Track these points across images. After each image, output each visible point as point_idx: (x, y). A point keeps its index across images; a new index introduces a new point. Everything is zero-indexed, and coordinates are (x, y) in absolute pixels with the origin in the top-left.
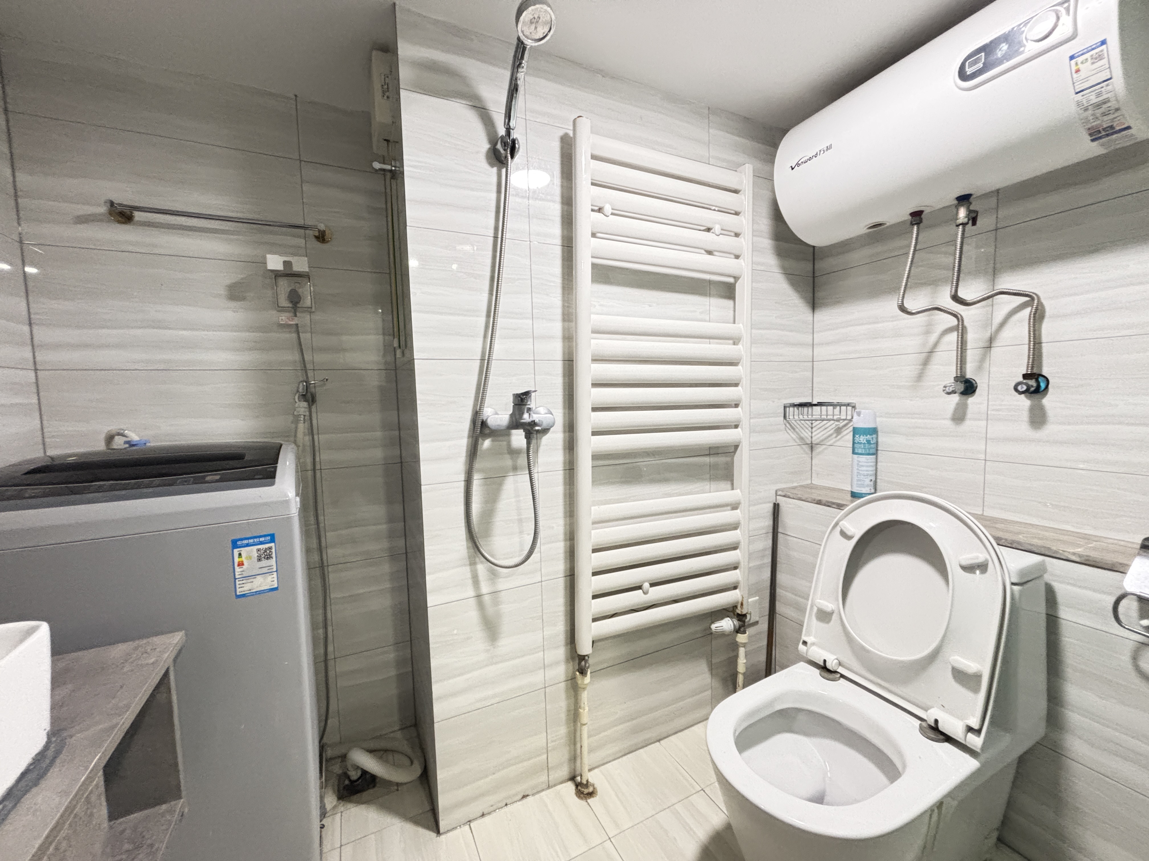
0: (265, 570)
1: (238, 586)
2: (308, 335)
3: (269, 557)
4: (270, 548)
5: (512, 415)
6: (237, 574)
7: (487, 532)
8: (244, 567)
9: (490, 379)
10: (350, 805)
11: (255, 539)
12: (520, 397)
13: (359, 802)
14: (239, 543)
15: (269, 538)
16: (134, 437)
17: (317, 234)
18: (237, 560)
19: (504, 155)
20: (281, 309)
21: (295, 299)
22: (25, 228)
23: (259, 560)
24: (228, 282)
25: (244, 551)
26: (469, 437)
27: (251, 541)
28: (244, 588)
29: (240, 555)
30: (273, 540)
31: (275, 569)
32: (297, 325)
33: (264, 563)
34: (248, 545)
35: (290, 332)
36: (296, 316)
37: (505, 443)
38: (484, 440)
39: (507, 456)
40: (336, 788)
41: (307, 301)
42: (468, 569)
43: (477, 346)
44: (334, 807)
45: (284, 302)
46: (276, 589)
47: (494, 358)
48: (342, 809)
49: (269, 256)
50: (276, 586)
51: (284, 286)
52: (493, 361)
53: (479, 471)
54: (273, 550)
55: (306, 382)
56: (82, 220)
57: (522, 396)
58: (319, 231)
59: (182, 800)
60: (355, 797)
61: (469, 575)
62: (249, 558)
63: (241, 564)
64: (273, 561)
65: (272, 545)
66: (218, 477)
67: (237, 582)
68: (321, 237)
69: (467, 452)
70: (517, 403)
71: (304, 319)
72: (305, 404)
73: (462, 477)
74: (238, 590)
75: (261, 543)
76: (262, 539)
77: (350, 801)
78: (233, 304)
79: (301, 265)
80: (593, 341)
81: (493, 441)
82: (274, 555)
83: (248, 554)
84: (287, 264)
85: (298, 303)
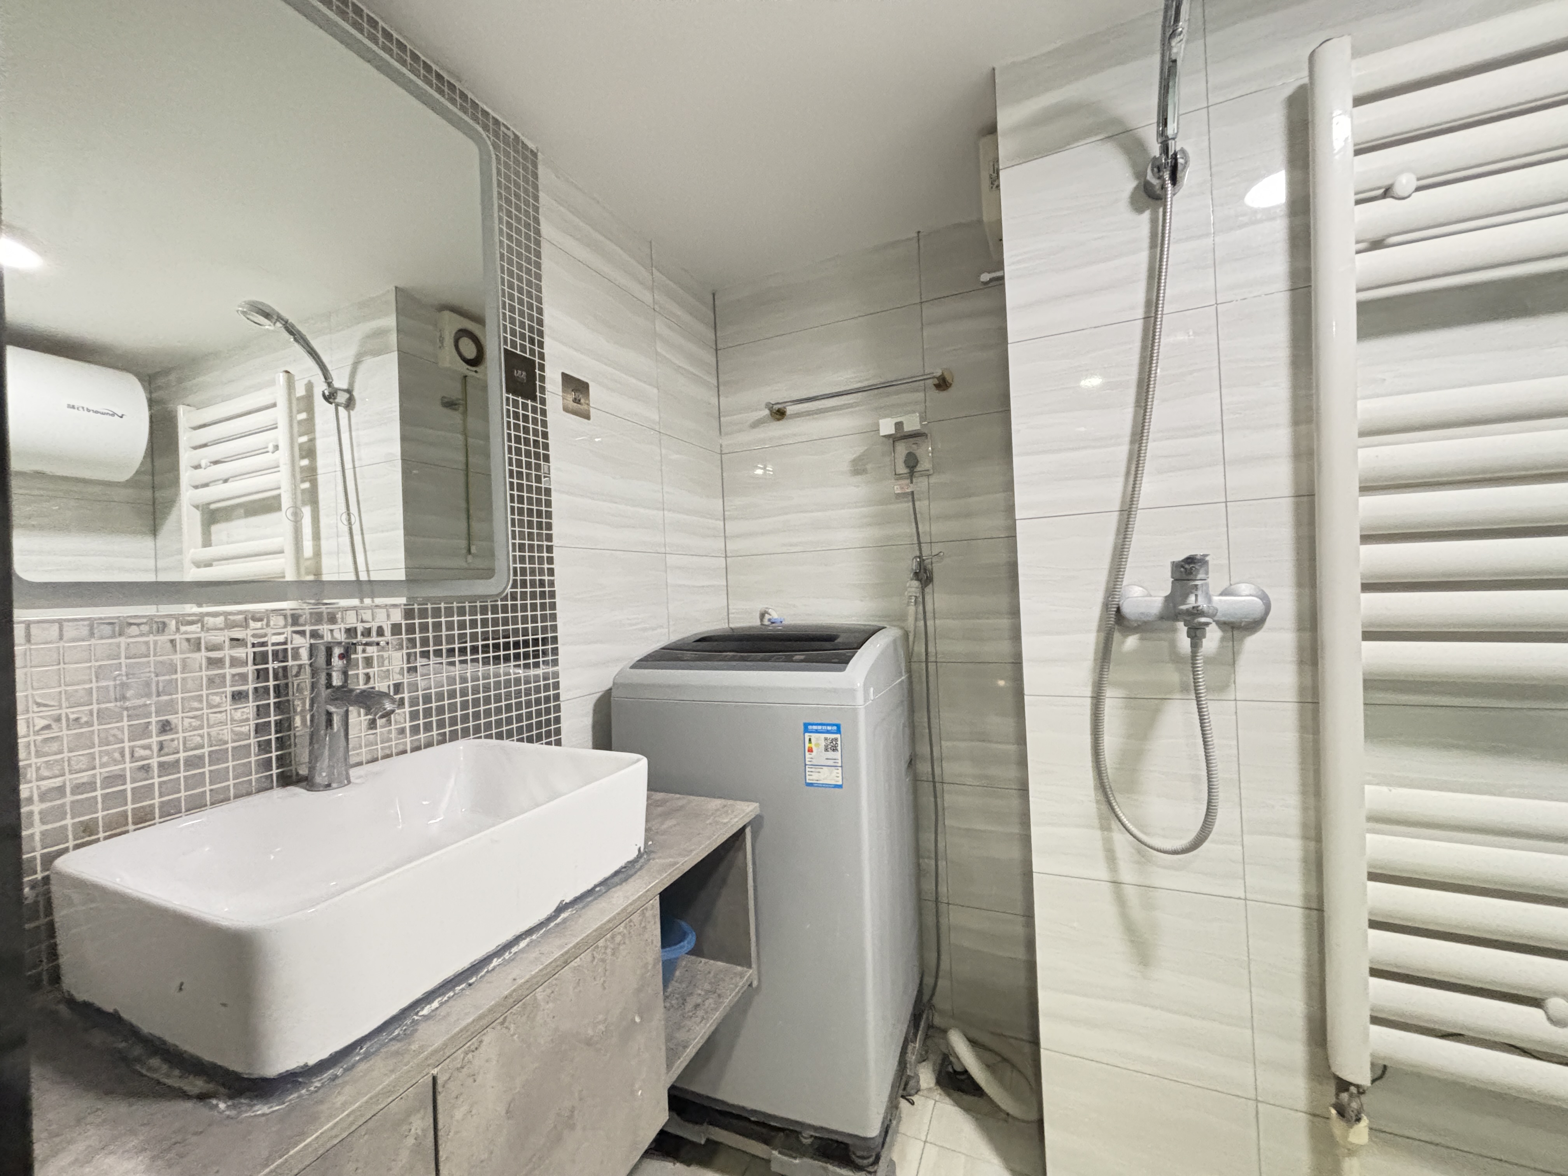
0: (831, 763)
1: (807, 773)
2: (926, 502)
3: (835, 749)
4: (836, 739)
5: (1167, 599)
6: (807, 760)
7: (1132, 786)
8: (814, 753)
9: (1133, 539)
10: (947, 1100)
11: (823, 727)
12: (1182, 567)
13: (958, 1103)
14: (810, 727)
15: (835, 728)
16: (775, 615)
17: (936, 381)
18: (807, 745)
19: (1158, 187)
20: (898, 476)
21: (912, 462)
22: (725, 441)
23: (826, 750)
24: (853, 457)
25: (814, 736)
26: (1099, 631)
27: (820, 727)
28: (813, 776)
29: (810, 740)
30: (838, 731)
31: (840, 764)
32: (912, 493)
33: (831, 754)
34: (817, 732)
35: (906, 502)
36: (912, 482)
37: (1165, 644)
38: (1126, 636)
39: (1170, 667)
40: (937, 1068)
41: (925, 464)
42: (1098, 834)
43: (1115, 490)
44: (930, 1090)
45: (902, 469)
46: (840, 786)
47: (1140, 506)
48: (937, 1097)
49: (881, 421)
50: (840, 783)
51: (902, 449)
52: (1139, 511)
53: (1117, 685)
54: (839, 742)
55: (919, 557)
56: (756, 424)
57: (1187, 566)
58: (938, 378)
59: (751, 971)
60: (956, 1094)
61: (1099, 844)
62: (817, 745)
63: (810, 750)
64: (838, 755)
65: (838, 736)
66: (802, 657)
67: (807, 769)
68: (943, 384)
69: (1096, 653)
70: (1178, 576)
71: (921, 484)
72: (916, 583)
73: (1088, 691)
74: (808, 777)
75: (828, 732)
76: (829, 728)
77: (949, 1095)
78: (859, 478)
79: (912, 423)
80: (1361, 452)
81: (1141, 639)
82: (839, 748)
83: (818, 740)
84: (899, 425)
85: (915, 466)
